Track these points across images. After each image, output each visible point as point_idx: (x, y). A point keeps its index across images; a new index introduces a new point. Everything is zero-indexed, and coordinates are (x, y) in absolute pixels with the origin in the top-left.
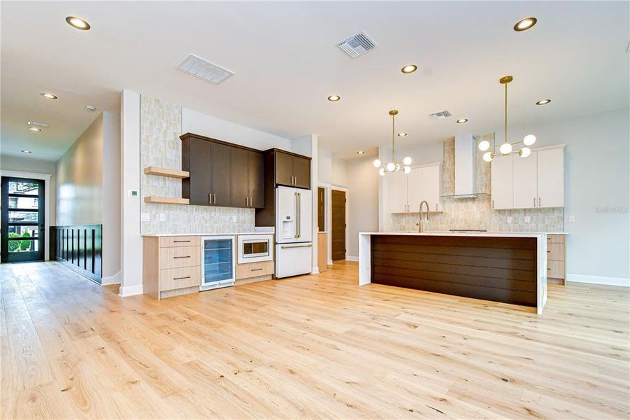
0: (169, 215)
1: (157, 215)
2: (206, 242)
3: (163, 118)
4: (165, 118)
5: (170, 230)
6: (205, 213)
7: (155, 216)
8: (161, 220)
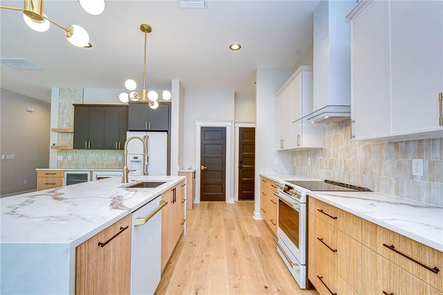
0: (74, 156)
1: (67, 157)
2: (68, 175)
3: (72, 98)
4: (73, 97)
5: (74, 166)
6: (97, 155)
7: (65, 157)
8: (69, 159)
